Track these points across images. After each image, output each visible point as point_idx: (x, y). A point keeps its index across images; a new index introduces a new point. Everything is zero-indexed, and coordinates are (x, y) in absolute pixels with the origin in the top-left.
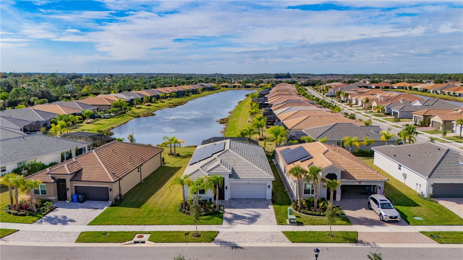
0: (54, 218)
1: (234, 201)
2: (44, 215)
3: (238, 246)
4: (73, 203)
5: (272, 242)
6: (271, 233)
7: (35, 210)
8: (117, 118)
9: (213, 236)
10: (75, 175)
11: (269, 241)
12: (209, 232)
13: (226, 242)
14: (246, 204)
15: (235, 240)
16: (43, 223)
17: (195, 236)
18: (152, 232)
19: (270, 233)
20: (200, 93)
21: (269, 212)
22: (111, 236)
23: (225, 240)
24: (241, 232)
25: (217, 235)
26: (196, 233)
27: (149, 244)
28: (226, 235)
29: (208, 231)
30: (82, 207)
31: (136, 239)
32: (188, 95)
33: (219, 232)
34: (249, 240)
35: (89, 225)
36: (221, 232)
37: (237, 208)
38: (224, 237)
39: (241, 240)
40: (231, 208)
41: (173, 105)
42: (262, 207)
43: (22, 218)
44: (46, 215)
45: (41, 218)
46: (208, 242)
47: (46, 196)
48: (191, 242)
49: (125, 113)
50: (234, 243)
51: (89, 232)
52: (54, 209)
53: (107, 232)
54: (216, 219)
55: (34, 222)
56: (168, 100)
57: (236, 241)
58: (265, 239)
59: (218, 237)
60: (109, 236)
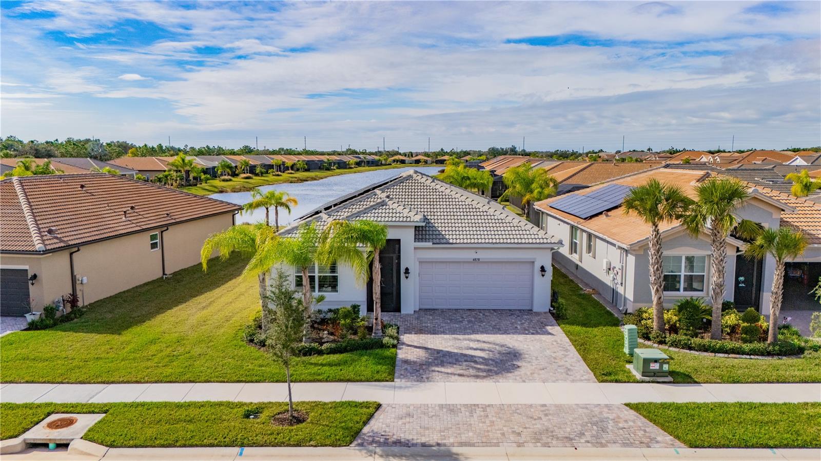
1: (431, 315)
5: (603, 445)
6: (587, 408)
9: (357, 418)
11: (588, 442)
12: (343, 404)
13: (407, 444)
14: (469, 322)
15: (444, 437)
17: (281, 421)
18: (117, 405)
19: (580, 410)
20: (351, 168)
21: (555, 343)
23: (403, 436)
24: (466, 406)
25: (371, 416)
26: (288, 411)
28: (409, 415)
29: (338, 400)
31: (38, 433)
32: (328, 169)
33: (378, 406)
34: (503, 434)
36: (388, 405)
37: (444, 333)
38: (400, 423)
39: (471, 434)
40: (421, 333)
41: (298, 181)
42: (527, 330)
46: (333, 445)
48: (262, 446)
50: (442, 448)
56: (289, 173)
57: (452, 440)
58: (568, 430)
59: (377, 425)
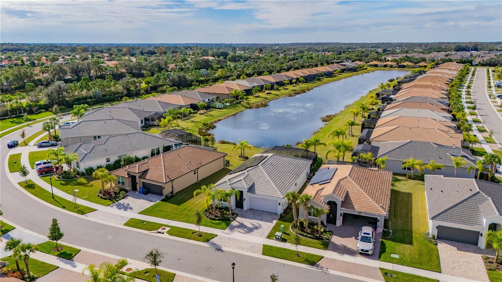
0: (122, 205)
2: (117, 201)
3: (222, 249)
4: (140, 194)
5: (248, 251)
7: (113, 196)
8: (229, 109)
9: (210, 237)
10: (143, 173)
11: (246, 250)
12: (211, 234)
13: (215, 244)
16: (114, 207)
17: (198, 235)
18: (172, 226)
19: (253, 244)
20: (336, 76)
21: (270, 226)
22: (146, 224)
24: (233, 239)
25: (214, 238)
26: (200, 234)
27: (166, 236)
28: (221, 239)
30: (143, 199)
31: (160, 230)
32: (319, 80)
33: (217, 236)
34: (233, 246)
35: (139, 213)
36: (219, 236)
38: (218, 240)
39: (228, 245)
40: (242, 218)
41: (294, 94)
43: (104, 201)
44: (118, 201)
45: (114, 202)
46: (203, 242)
47: (124, 186)
48: (192, 240)
49: (240, 103)
50: (221, 246)
51: (135, 219)
52: (126, 197)
53: (145, 221)
54: (224, 224)
55: (109, 205)
56: (293, 86)
57: (223, 245)
58: (245, 247)
59: (214, 240)
60: (145, 225)
